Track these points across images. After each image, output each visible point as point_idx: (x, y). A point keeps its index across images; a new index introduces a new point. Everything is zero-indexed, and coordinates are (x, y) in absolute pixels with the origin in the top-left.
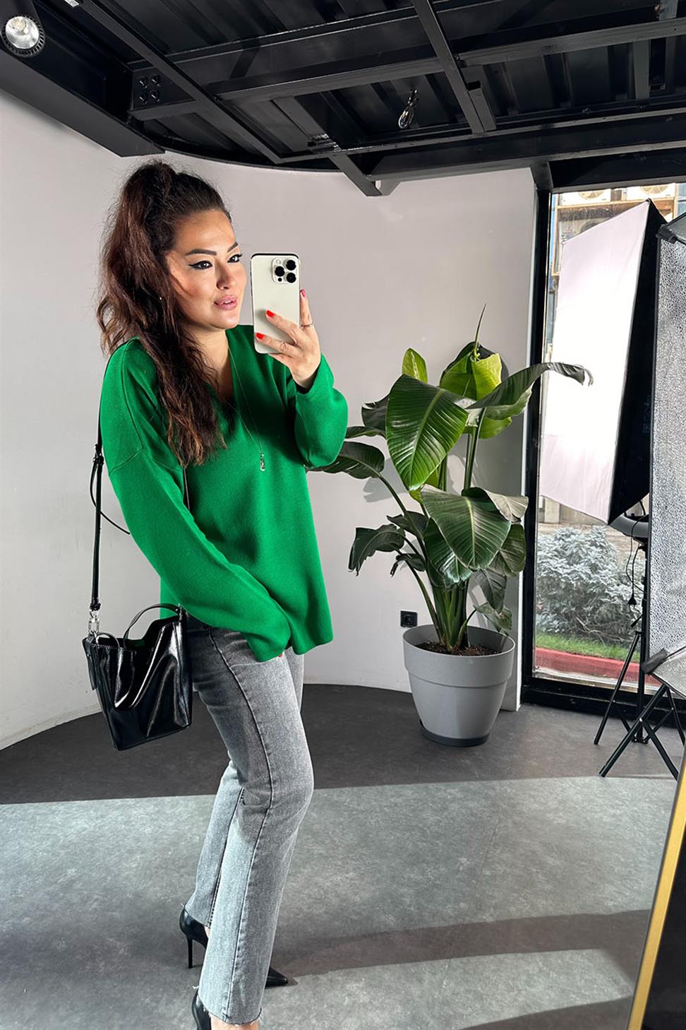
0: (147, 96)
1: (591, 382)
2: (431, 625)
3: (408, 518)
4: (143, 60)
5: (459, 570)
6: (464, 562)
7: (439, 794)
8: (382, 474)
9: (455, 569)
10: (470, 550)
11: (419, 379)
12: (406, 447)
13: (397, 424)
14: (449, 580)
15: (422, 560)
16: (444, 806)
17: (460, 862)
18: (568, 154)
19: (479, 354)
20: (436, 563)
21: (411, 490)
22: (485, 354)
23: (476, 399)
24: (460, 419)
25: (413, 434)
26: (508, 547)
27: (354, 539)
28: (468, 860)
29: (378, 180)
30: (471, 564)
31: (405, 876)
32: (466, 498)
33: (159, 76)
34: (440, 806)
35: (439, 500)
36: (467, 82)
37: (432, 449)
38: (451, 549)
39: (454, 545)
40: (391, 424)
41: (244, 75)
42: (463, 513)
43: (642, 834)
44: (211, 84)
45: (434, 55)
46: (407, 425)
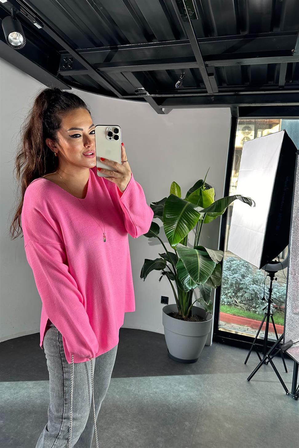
0: (66, 65)
1: (255, 206)
2: (175, 304)
3: (168, 255)
4: (66, 51)
5: (192, 284)
6: (194, 280)
7: (176, 388)
8: (158, 235)
9: (190, 283)
10: (197, 275)
11: (178, 196)
12: (172, 227)
13: (168, 216)
14: (186, 288)
15: (173, 275)
16: (178, 394)
17: (186, 424)
18: (247, 104)
19: (205, 188)
20: (181, 280)
21: (172, 246)
22: (208, 187)
23: (204, 208)
24: (197, 217)
25: (175, 221)
26: (213, 274)
27: (143, 264)
28: (189, 424)
29: (163, 108)
30: (197, 281)
31: (160, 432)
32: (196, 250)
33: (72, 58)
34: (176, 394)
35: (184, 251)
36: (208, 73)
37: (183, 229)
38: (188, 274)
39: (190, 272)
40: (165, 216)
41: (110, 61)
42: (195, 257)
43: (267, 411)
44: (96, 64)
45: (196, 61)
46: (173, 217)
